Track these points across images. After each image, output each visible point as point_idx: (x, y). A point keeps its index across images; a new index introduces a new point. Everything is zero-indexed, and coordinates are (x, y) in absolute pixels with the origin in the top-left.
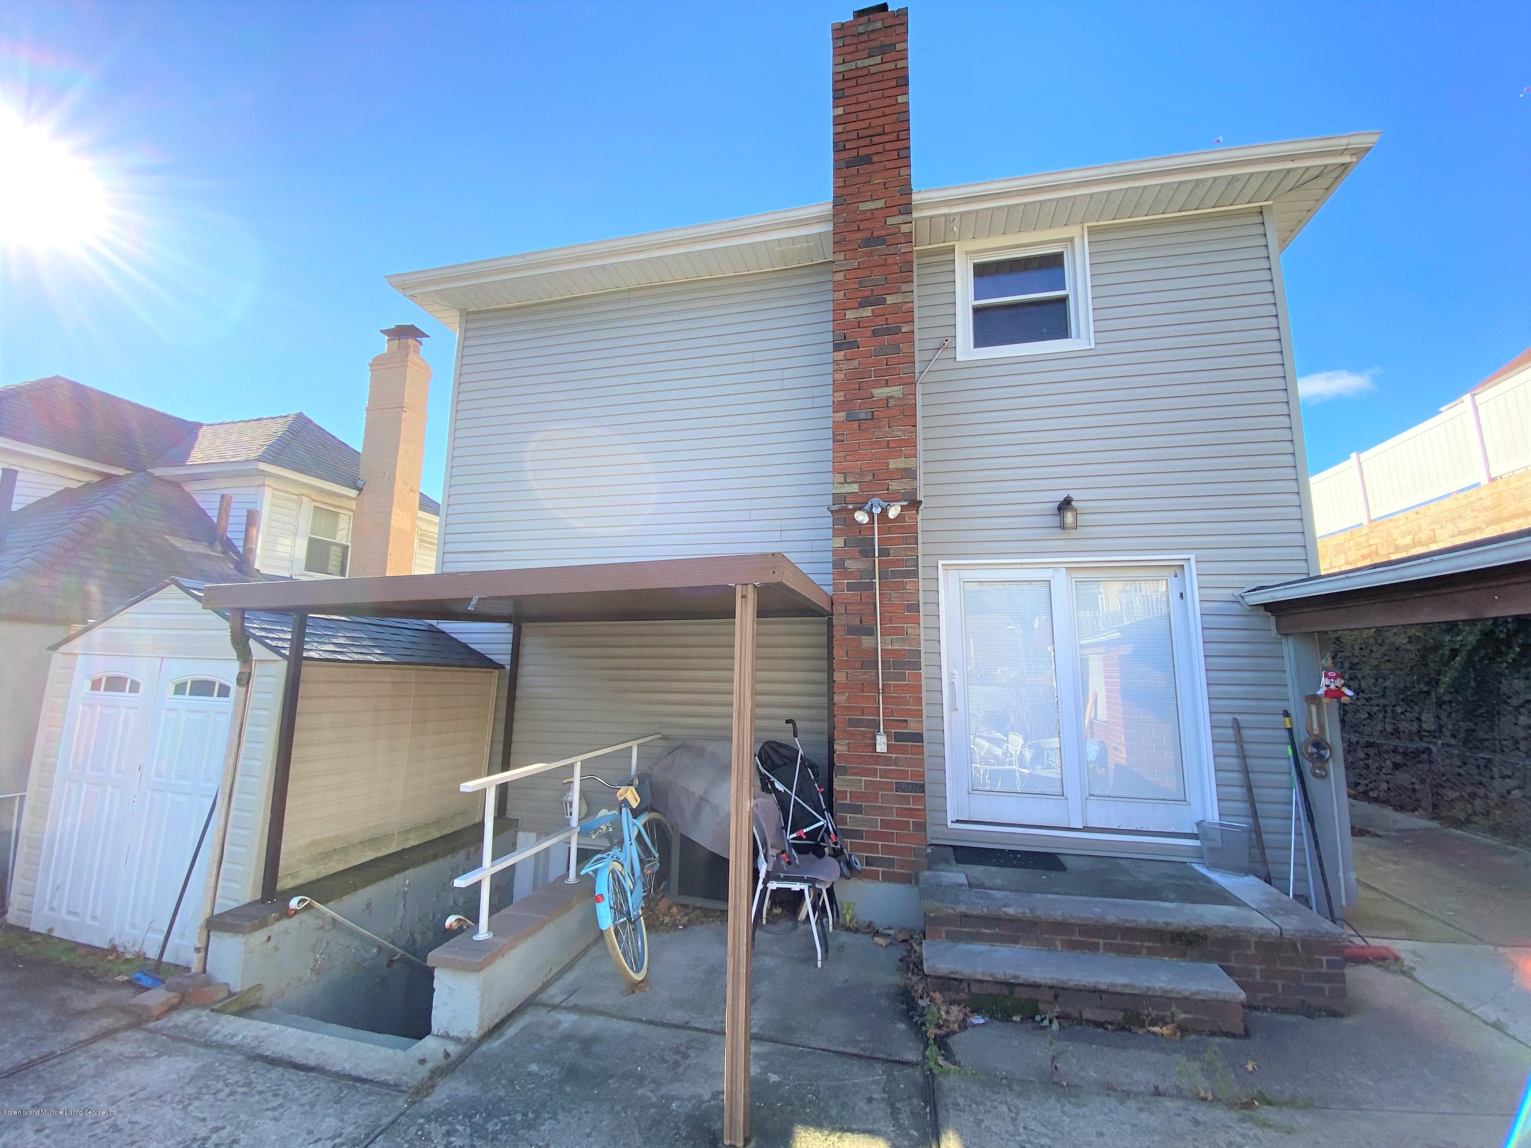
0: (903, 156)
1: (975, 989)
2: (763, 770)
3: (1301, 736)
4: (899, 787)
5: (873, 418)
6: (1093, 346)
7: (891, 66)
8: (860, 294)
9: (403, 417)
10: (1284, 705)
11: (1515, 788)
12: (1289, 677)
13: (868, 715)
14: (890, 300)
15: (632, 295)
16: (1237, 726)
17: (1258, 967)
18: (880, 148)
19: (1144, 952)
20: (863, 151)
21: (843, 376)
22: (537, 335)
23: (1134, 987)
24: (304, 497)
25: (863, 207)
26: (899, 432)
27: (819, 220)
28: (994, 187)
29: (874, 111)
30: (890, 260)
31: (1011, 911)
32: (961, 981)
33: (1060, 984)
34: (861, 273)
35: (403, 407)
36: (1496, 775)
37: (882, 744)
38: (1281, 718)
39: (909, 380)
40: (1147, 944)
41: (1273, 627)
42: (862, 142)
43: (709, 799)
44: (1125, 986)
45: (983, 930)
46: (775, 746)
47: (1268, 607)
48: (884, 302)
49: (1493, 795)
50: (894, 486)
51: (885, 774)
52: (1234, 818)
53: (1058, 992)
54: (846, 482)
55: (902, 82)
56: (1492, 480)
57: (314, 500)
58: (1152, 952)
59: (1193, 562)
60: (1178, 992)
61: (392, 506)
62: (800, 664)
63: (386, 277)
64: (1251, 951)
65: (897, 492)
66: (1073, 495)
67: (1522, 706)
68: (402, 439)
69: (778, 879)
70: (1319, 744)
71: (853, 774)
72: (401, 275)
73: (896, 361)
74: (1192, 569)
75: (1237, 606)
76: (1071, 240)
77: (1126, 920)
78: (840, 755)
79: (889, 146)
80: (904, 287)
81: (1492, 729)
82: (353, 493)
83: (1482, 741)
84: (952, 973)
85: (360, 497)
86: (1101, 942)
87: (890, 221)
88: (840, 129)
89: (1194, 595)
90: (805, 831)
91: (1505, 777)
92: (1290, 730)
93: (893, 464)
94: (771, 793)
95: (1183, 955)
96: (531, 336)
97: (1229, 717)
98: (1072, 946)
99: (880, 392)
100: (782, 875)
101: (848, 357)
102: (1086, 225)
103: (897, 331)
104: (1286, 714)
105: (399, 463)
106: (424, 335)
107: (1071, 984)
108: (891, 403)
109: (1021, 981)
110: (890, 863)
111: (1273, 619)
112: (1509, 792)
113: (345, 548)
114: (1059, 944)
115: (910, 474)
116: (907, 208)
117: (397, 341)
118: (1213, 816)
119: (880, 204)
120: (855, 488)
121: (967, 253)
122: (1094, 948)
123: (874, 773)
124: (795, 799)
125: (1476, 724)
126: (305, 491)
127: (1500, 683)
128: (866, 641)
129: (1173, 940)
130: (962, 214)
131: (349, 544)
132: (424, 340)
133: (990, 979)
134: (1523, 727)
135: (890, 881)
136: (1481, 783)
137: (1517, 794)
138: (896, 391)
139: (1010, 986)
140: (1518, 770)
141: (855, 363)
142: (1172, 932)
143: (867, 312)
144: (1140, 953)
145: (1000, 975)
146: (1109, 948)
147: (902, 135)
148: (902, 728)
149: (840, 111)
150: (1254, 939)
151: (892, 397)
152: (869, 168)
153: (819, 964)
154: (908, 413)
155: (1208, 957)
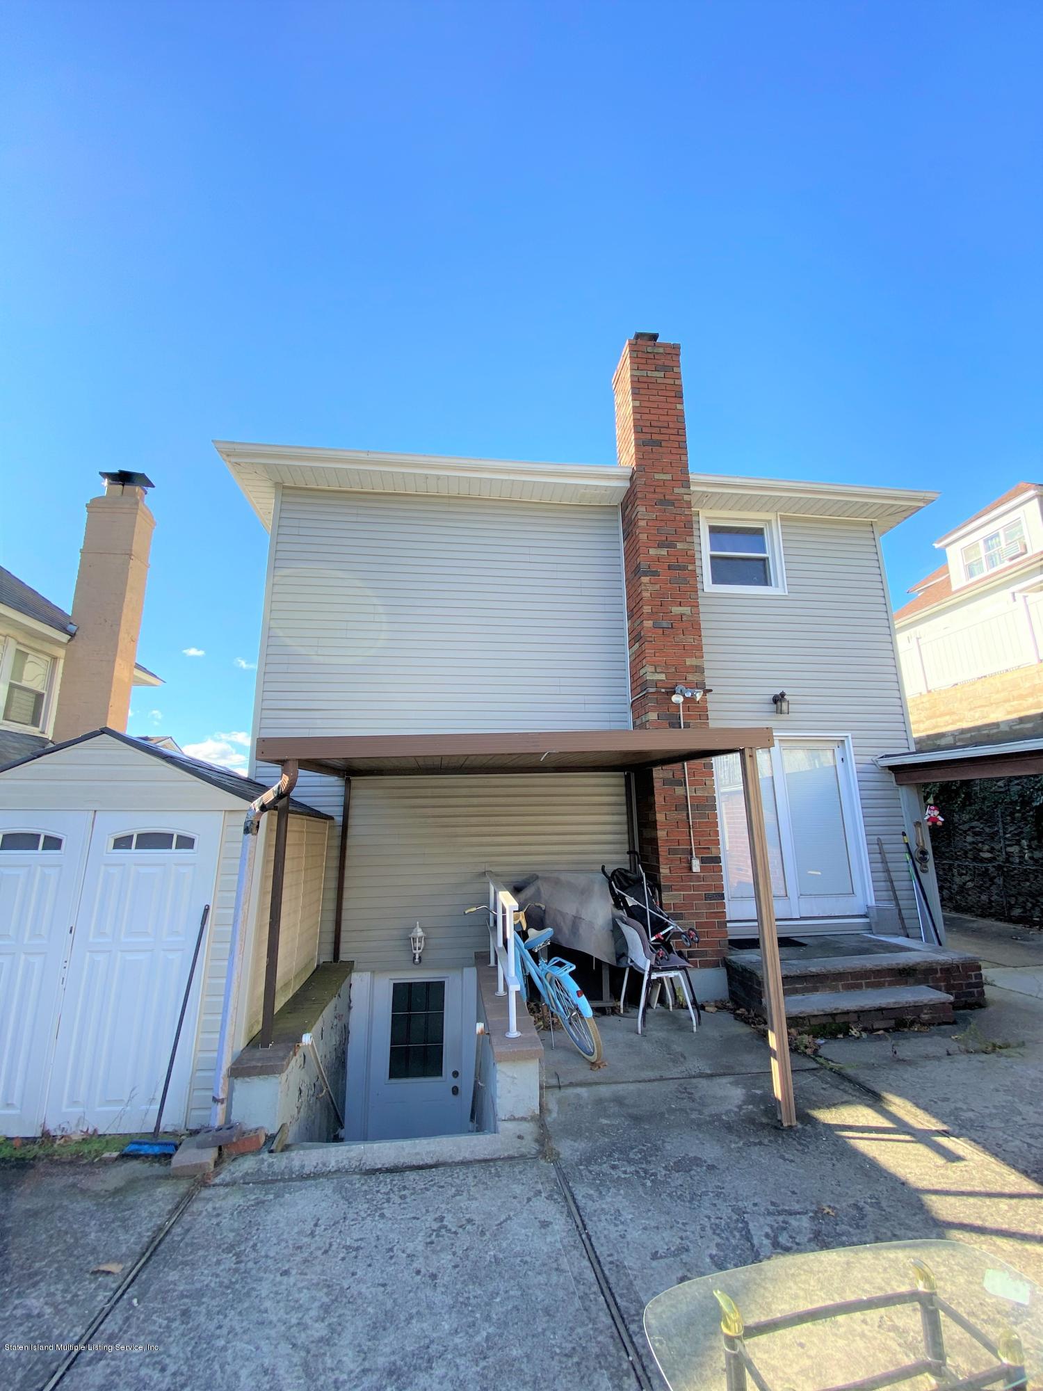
0: (682, 447)
1: (814, 1022)
2: (617, 890)
3: (914, 848)
4: (707, 897)
5: (672, 627)
6: (787, 594)
7: (671, 381)
8: (658, 538)
9: (131, 565)
10: (902, 829)
11: (969, 881)
12: (903, 811)
13: (683, 845)
14: (679, 546)
15: (453, 501)
16: (879, 843)
17: (942, 984)
18: (666, 437)
19: (887, 984)
20: (655, 437)
21: (649, 595)
22: (359, 519)
23: (899, 1003)
24: (10, 639)
25: (657, 476)
26: (690, 639)
27: (618, 477)
28: (738, 481)
29: (660, 410)
30: (678, 518)
31: (814, 970)
32: (803, 1018)
33: (861, 1009)
34: (658, 524)
35: (131, 555)
36: (956, 874)
37: (696, 866)
38: (901, 836)
39: (695, 604)
40: (888, 979)
41: (893, 779)
42: (654, 430)
43: (583, 917)
44: (895, 1003)
45: (797, 986)
46: (623, 871)
47: (891, 768)
48: (675, 547)
49: (955, 887)
50: (690, 677)
51: (695, 888)
52: (883, 902)
53: (860, 1013)
54: (656, 672)
55: (679, 396)
56: (929, 692)
57: (19, 643)
58: (891, 984)
59: (850, 738)
60: (922, 1002)
61: (115, 655)
62: (606, 809)
63: (213, 441)
64: (939, 975)
65: (692, 682)
66: (786, 691)
67: (969, 830)
68: (128, 588)
69: (657, 970)
70: (924, 852)
71: (676, 890)
72: (233, 443)
73: (686, 590)
74: (850, 743)
75: (874, 766)
76: (769, 522)
77: (877, 966)
78: (666, 877)
79: (672, 437)
80: (688, 539)
81: (949, 845)
82: (64, 638)
83: (944, 853)
84: (800, 1013)
85: (73, 642)
86: (863, 982)
87: (676, 490)
88: (638, 416)
89: (852, 759)
90: (662, 933)
91: (961, 875)
92: (907, 844)
93: (689, 662)
94: (622, 910)
95: (906, 983)
96: (354, 519)
97: (876, 837)
98: (849, 987)
99: (677, 610)
100: (660, 967)
101: (652, 581)
102: (779, 513)
103: (685, 568)
104: (904, 834)
105: (125, 611)
106: (150, 485)
107: (867, 1007)
108: (684, 619)
109: (839, 1011)
110: (704, 954)
111: (893, 774)
112: (965, 884)
113: (39, 697)
114: (840, 987)
115: (700, 670)
116: (686, 483)
117: (121, 486)
118: (872, 902)
119: (668, 477)
120: (663, 677)
121: (707, 518)
122: (859, 987)
123: (689, 888)
124: (650, 913)
125: (939, 843)
126: (10, 632)
127: (953, 816)
128: (679, 790)
129: (900, 974)
130: (712, 493)
131: (44, 692)
132: (149, 489)
133: (822, 1013)
134: (970, 844)
135: (705, 967)
136: (946, 879)
137: (970, 884)
138: (686, 610)
139: (833, 1015)
140: (970, 869)
141: (657, 587)
142: (899, 970)
143: (664, 552)
144: (884, 985)
145: (828, 1010)
146: (869, 985)
147: (681, 432)
148: (708, 853)
149: (637, 403)
150: (939, 967)
151: (684, 614)
152: (661, 450)
153: (695, 1029)
154: (695, 627)
155: (919, 982)
